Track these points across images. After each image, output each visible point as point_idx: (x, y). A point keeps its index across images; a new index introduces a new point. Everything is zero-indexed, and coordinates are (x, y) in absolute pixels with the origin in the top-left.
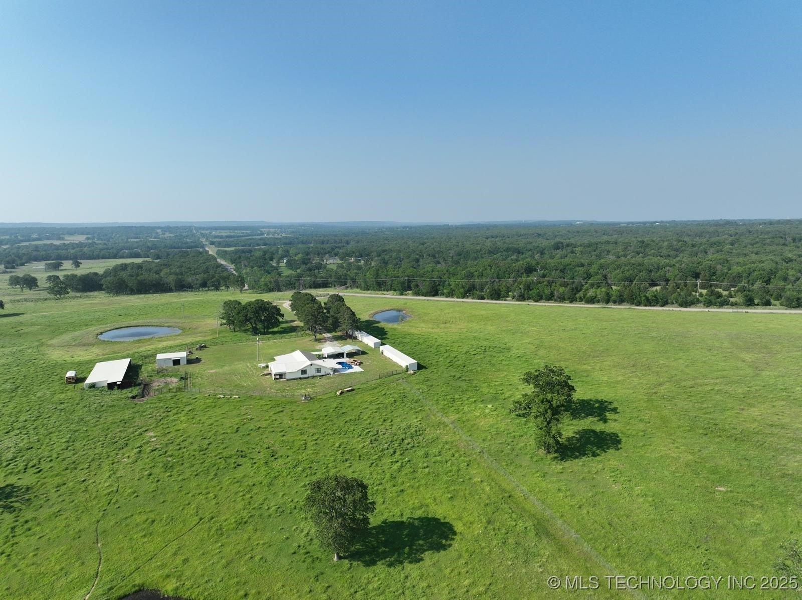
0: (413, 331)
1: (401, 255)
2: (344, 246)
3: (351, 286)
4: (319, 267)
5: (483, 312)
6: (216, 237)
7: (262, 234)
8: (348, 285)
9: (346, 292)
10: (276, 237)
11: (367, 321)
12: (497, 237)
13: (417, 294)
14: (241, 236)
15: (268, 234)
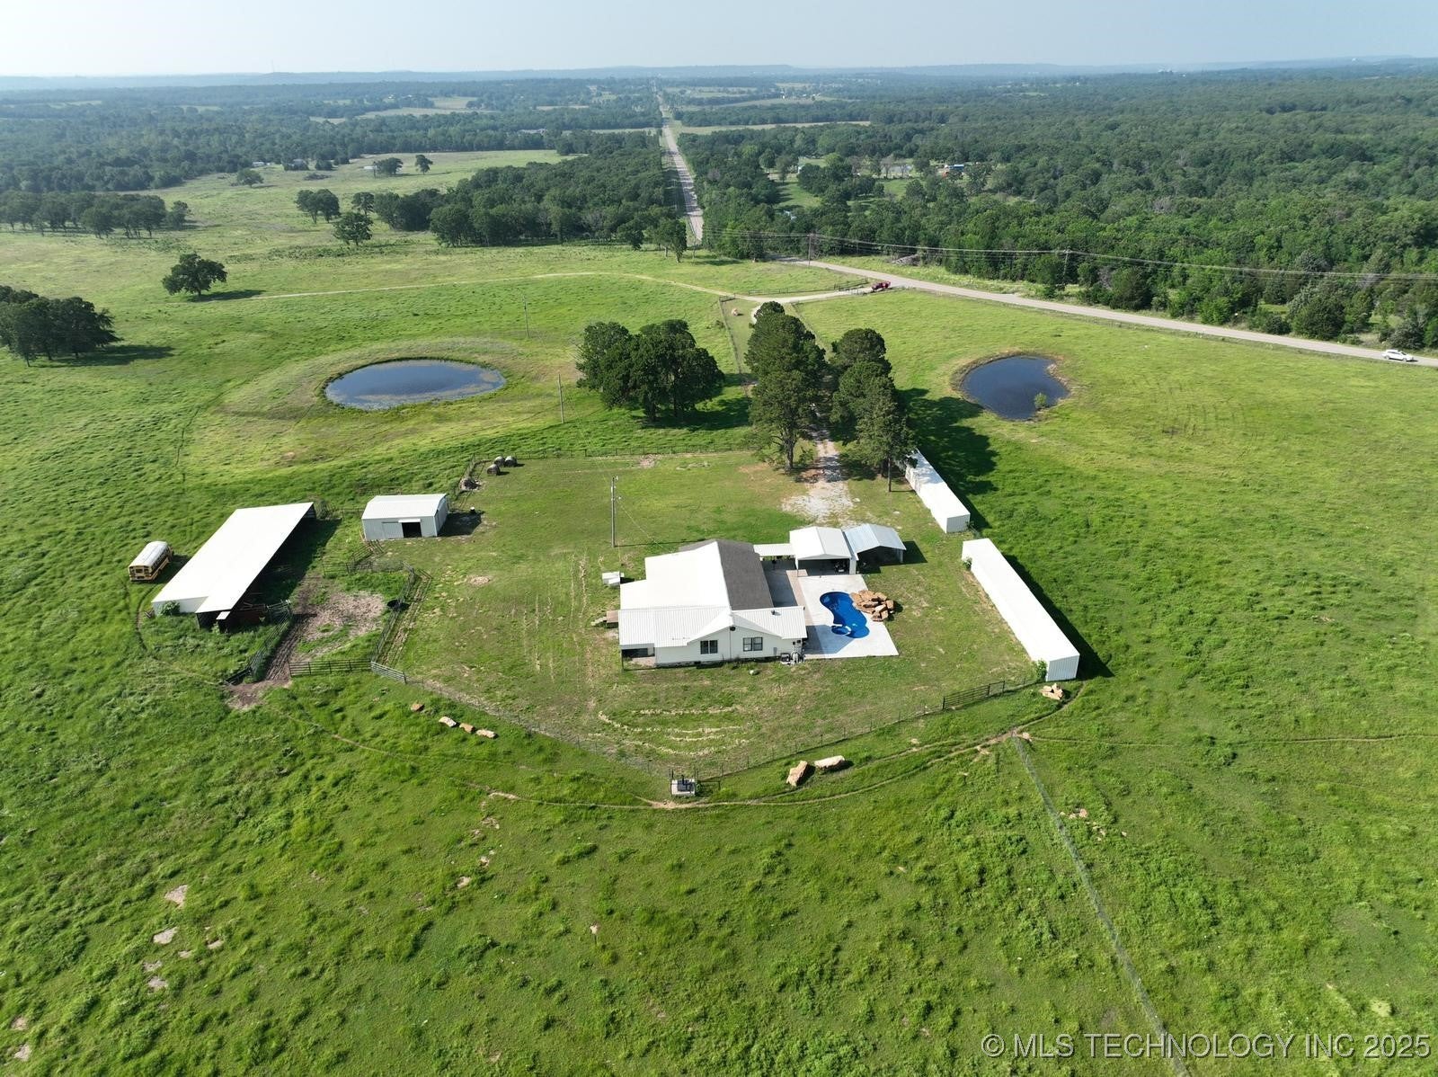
0: (1075, 459)
1: (1059, 161)
2: (932, 129)
3: (924, 258)
4: (868, 187)
5: (1291, 393)
6: (691, 102)
7: (777, 96)
8: (919, 254)
9: (910, 276)
10: (803, 101)
11: (945, 403)
12: (1292, 108)
13: (1091, 299)
14: (737, 100)
15: (789, 95)
